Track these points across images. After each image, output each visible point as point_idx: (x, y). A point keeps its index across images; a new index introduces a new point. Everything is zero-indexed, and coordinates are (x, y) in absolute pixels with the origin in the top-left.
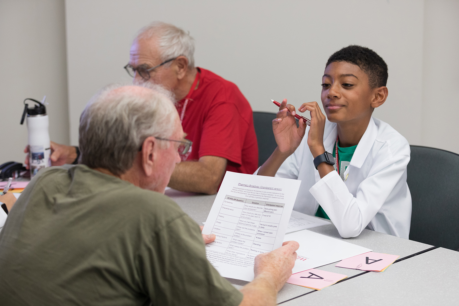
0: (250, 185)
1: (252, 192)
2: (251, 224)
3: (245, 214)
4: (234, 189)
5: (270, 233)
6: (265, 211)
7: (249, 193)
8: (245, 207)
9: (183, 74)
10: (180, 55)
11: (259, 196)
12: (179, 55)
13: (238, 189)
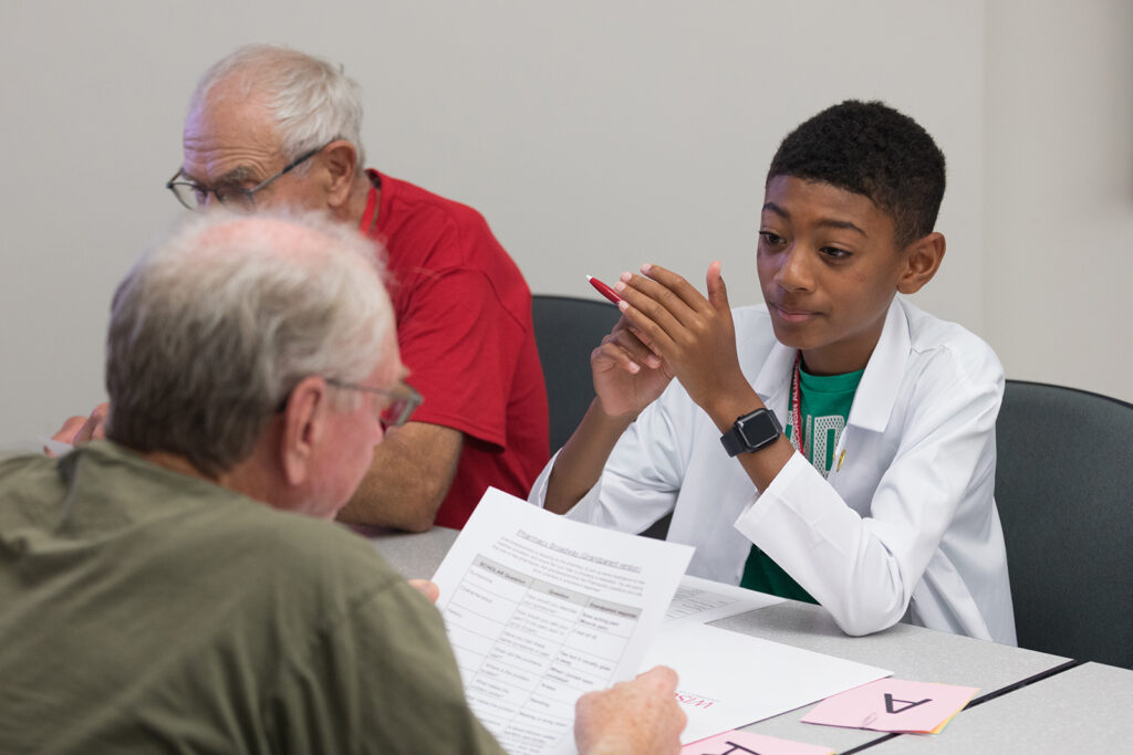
0: (553, 544)
1: (554, 562)
2: (536, 648)
3: (522, 616)
4: (502, 541)
5: (585, 681)
6: (583, 621)
7: (546, 565)
8: (527, 599)
9: (345, 192)
10: (333, 141)
11: (574, 577)
12: (330, 139)
13: (513, 546)
